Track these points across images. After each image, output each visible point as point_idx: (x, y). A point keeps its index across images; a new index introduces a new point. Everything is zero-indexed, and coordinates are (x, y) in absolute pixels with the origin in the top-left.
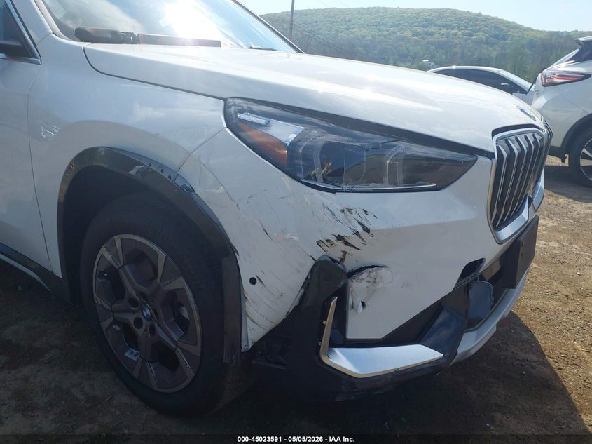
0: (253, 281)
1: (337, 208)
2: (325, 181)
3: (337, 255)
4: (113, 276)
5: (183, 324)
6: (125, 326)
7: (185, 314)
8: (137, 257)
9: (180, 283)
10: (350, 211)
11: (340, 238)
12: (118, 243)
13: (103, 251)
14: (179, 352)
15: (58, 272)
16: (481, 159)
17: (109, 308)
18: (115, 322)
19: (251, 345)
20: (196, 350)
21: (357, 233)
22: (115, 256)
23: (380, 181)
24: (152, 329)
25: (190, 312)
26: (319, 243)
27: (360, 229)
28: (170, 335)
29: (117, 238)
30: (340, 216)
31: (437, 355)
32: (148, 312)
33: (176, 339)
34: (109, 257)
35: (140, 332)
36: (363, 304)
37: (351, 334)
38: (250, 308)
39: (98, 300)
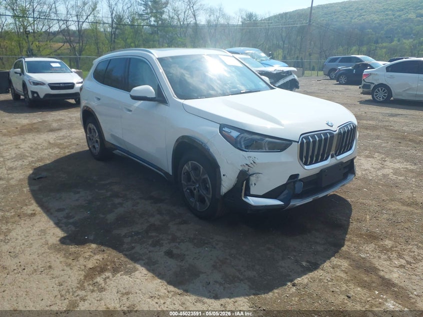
0: (224, 175)
1: (246, 156)
2: (246, 148)
3: (246, 169)
4: (188, 174)
5: (207, 189)
6: (191, 190)
7: (208, 186)
8: (195, 168)
9: (206, 176)
10: (250, 157)
11: (247, 164)
12: (190, 164)
13: (185, 166)
14: (206, 198)
15: (171, 173)
16: (293, 143)
17: (186, 184)
18: (188, 189)
19: (223, 194)
20: (210, 196)
21: (252, 163)
22: (189, 168)
23: (262, 149)
24: (199, 191)
25: (209, 185)
26: (241, 166)
27: (252, 162)
28: (203, 192)
29: (190, 162)
30: (247, 158)
31: (282, 203)
32: (197, 186)
33: (205, 193)
34: (187, 168)
35: (195, 192)
36: (255, 184)
37: (252, 192)
38: (223, 183)
39: (183, 182)
